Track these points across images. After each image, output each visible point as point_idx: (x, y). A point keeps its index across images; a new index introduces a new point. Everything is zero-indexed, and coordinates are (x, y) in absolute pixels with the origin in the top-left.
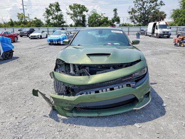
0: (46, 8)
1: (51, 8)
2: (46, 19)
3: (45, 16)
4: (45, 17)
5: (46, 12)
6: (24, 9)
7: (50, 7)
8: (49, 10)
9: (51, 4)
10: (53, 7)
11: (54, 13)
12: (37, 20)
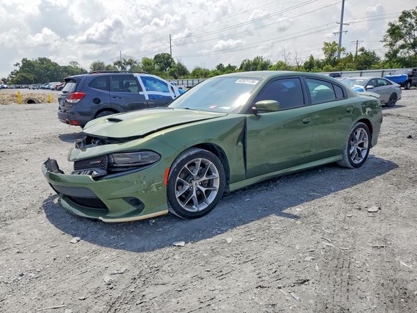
0: (390, 24)
1: (405, 21)
2: (387, 50)
3: (384, 43)
4: (387, 45)
5: (389, 31)
6: (341, 33)
7: (401, 19)
8: (398, 28)
9: (404, 13)
10: (409, 19)
11: (410, 34)
12: (365, 53)
